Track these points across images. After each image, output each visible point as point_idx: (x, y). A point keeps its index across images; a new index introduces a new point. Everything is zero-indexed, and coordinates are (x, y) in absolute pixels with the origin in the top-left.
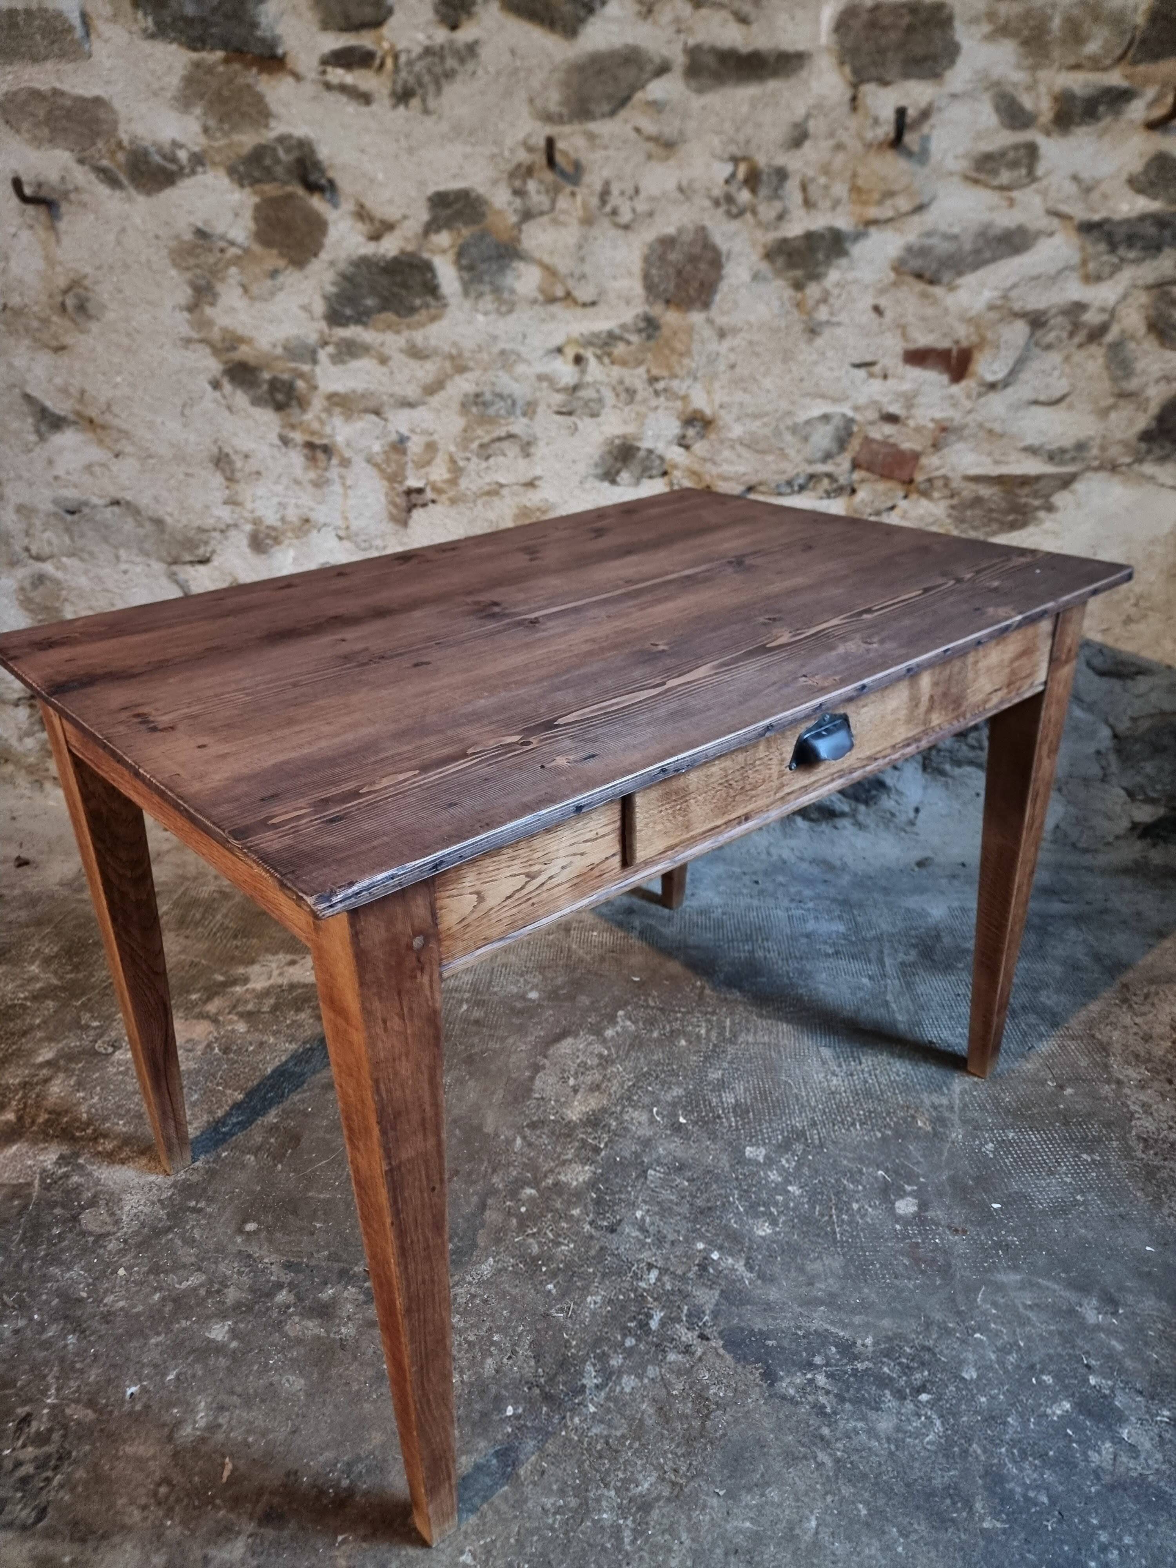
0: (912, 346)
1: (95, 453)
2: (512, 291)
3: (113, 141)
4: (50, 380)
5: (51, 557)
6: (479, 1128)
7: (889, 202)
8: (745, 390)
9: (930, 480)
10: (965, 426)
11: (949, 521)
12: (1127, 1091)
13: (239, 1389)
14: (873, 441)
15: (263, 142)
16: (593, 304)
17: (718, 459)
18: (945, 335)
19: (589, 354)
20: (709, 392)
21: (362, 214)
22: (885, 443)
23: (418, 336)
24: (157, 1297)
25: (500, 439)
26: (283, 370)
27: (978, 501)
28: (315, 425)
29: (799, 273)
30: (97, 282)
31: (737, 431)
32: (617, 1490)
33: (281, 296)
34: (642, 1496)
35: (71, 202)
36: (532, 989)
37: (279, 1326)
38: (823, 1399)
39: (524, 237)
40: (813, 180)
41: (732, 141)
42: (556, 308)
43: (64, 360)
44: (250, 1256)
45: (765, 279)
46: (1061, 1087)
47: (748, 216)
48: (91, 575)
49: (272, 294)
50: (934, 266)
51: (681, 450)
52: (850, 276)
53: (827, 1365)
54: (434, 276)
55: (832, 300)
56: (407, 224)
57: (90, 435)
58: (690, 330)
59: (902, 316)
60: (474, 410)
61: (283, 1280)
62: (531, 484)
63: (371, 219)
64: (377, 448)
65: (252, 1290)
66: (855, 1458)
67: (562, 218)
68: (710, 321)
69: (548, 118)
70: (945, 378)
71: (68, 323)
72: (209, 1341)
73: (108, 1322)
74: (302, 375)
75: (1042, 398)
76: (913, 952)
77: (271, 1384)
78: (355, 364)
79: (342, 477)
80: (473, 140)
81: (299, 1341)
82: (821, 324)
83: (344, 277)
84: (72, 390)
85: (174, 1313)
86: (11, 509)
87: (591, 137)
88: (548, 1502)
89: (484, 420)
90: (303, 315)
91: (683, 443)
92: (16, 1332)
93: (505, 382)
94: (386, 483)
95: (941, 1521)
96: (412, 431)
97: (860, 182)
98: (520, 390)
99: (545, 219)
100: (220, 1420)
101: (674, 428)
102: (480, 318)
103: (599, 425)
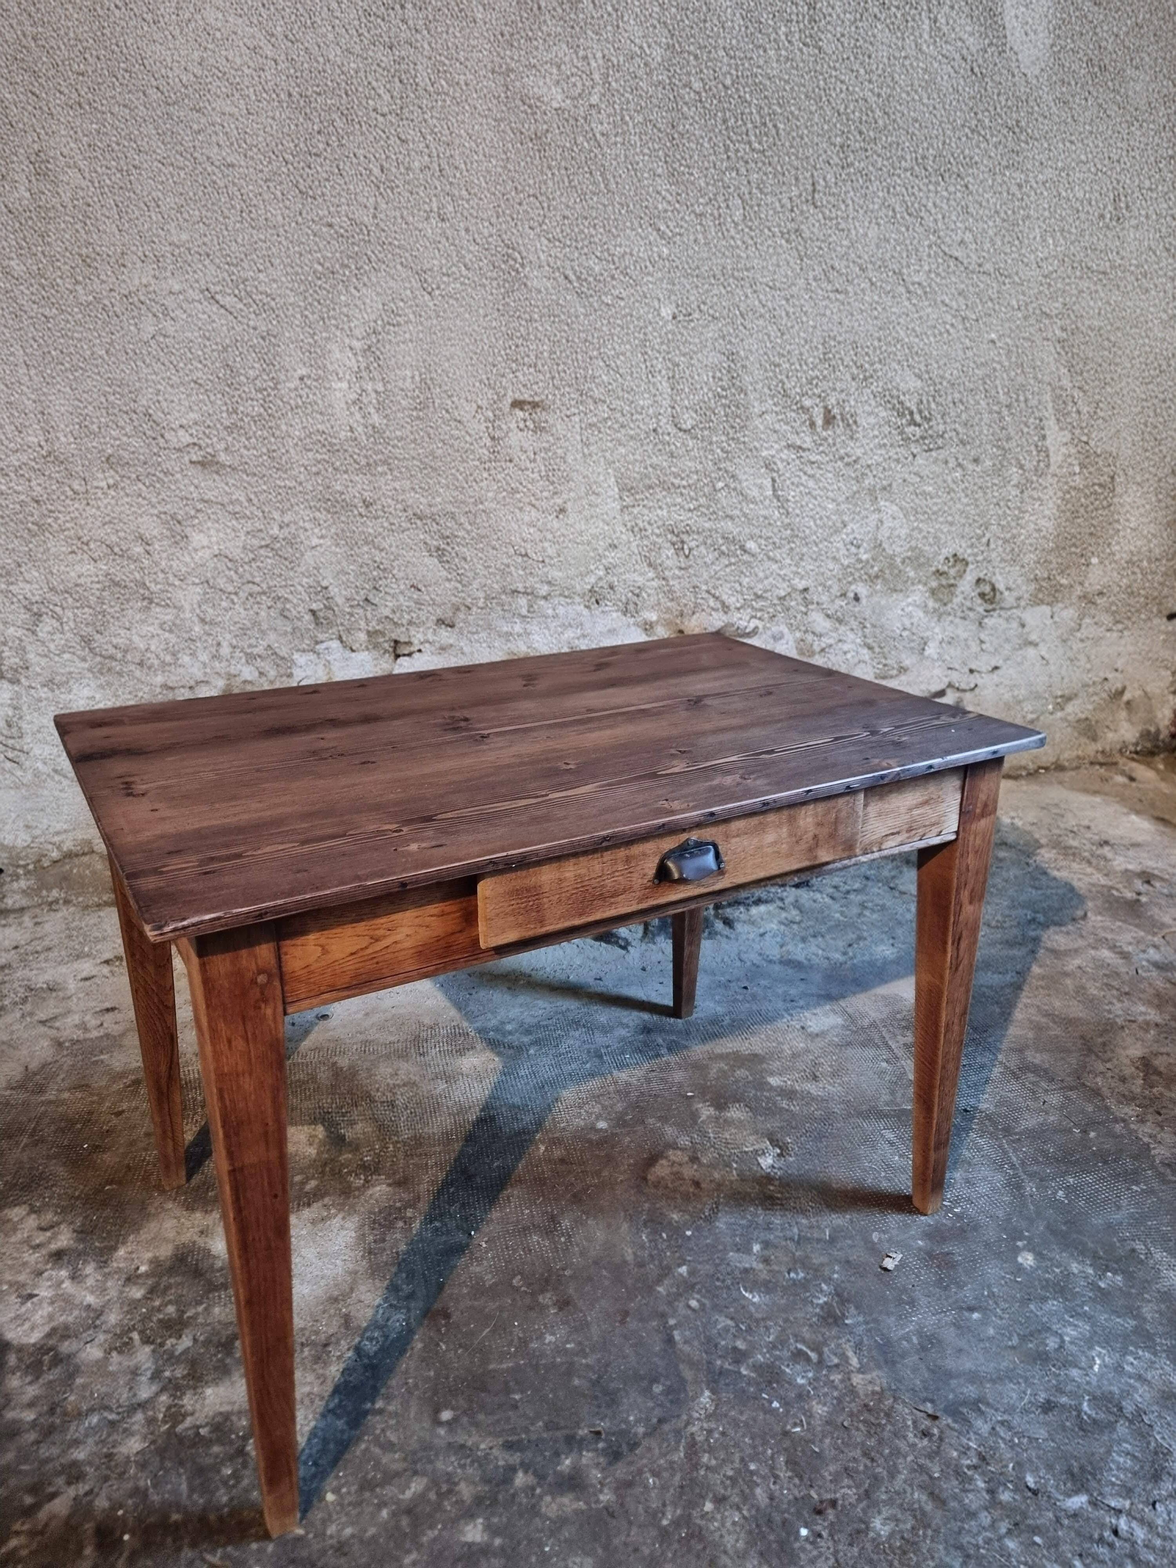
12: (1132, 1126)
24: (385, 1513)
36: (597, 1119)
37: (534, 1511)
44: (463, 1446)
46: (1085, 1132)
61: (511, 1461)
65: (486, 1481)
72: (470, 1545)
73: (345, 1554)
81: (562, 1521)
85: (415, 1524)
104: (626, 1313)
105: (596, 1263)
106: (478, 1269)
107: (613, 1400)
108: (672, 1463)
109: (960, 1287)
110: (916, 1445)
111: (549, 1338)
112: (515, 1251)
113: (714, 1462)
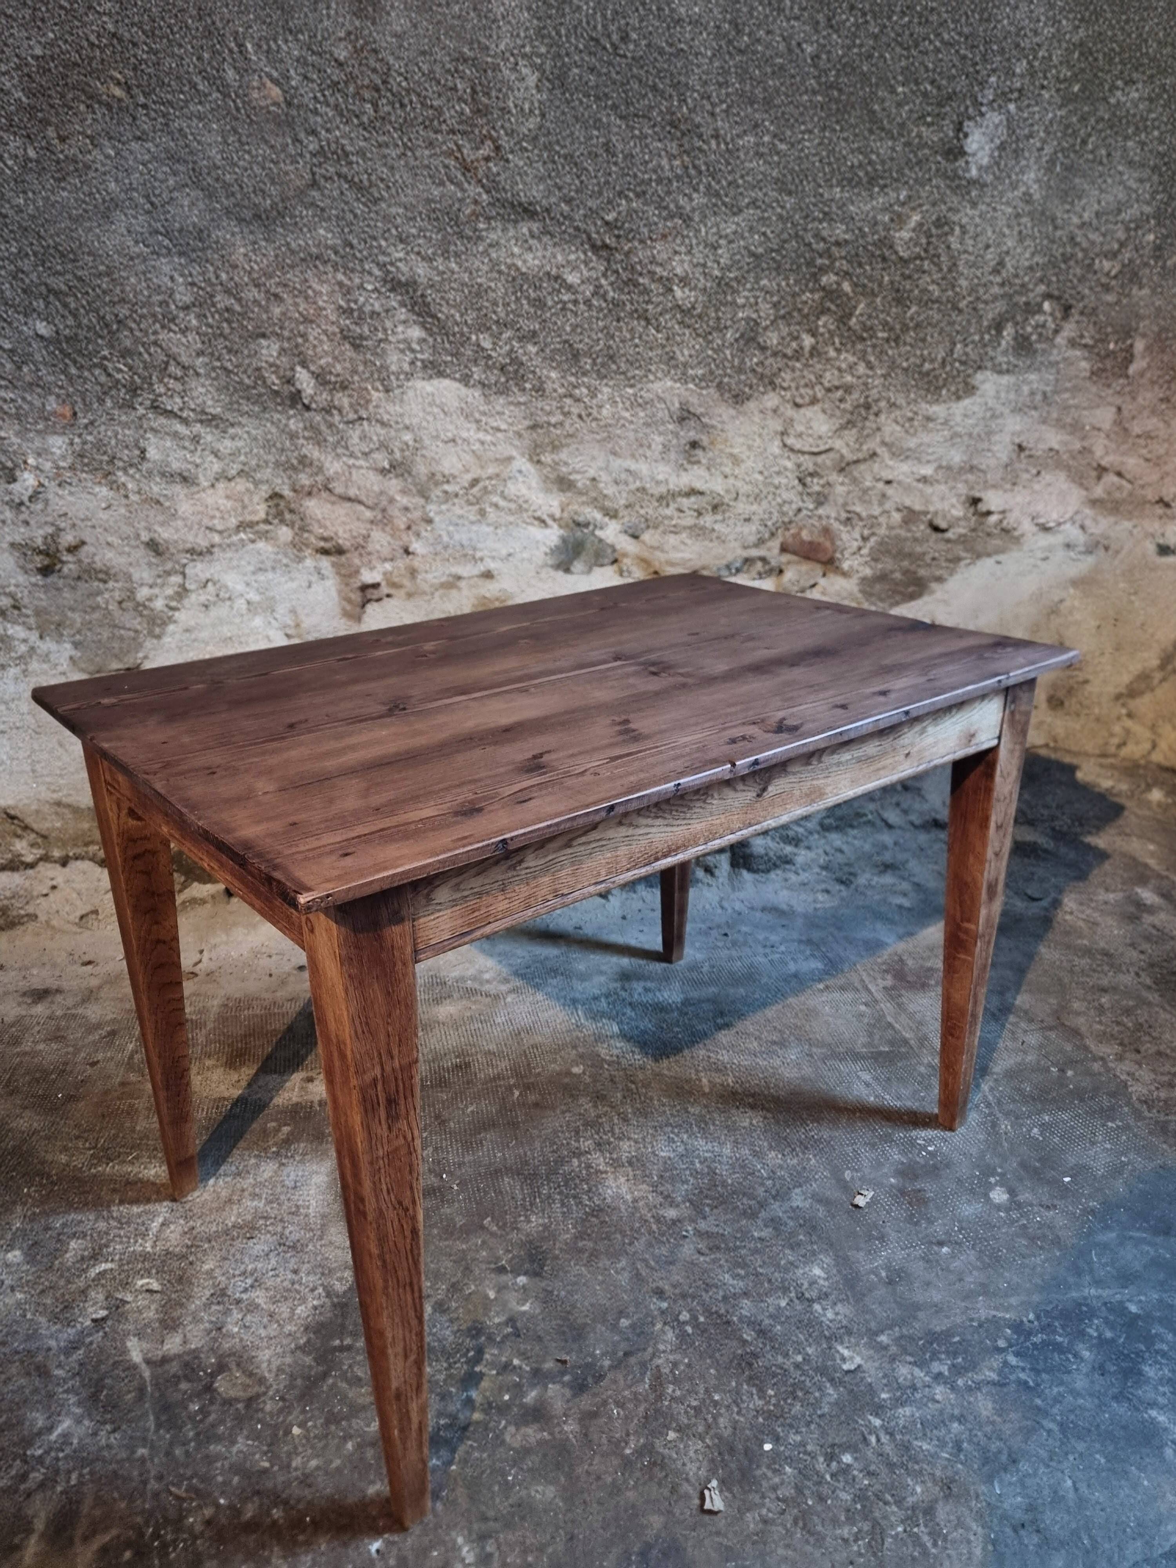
11: (859, 596)
12: (1111, 1065)
13: (491, 1514)
17: (666, 548)
24: (350, 1446)
38: (1023, 1376)
46: (1062, 1071)
51: (631, 540)
53: (1011, 1346)
62: (488, 576)
66: (1072, 1417)
73: (310, 1486)
76: (889, 977)
77: (522, 1500)
81: (526, 1451)
88: (845, 1532)
91: (633, 534)
92: (208, 1523)
100: (488, 1549)
106: (448, 1211)
107: (580, 1335)
108: (635, 1394)
109: (930, 1222)
113: (678, 1393)
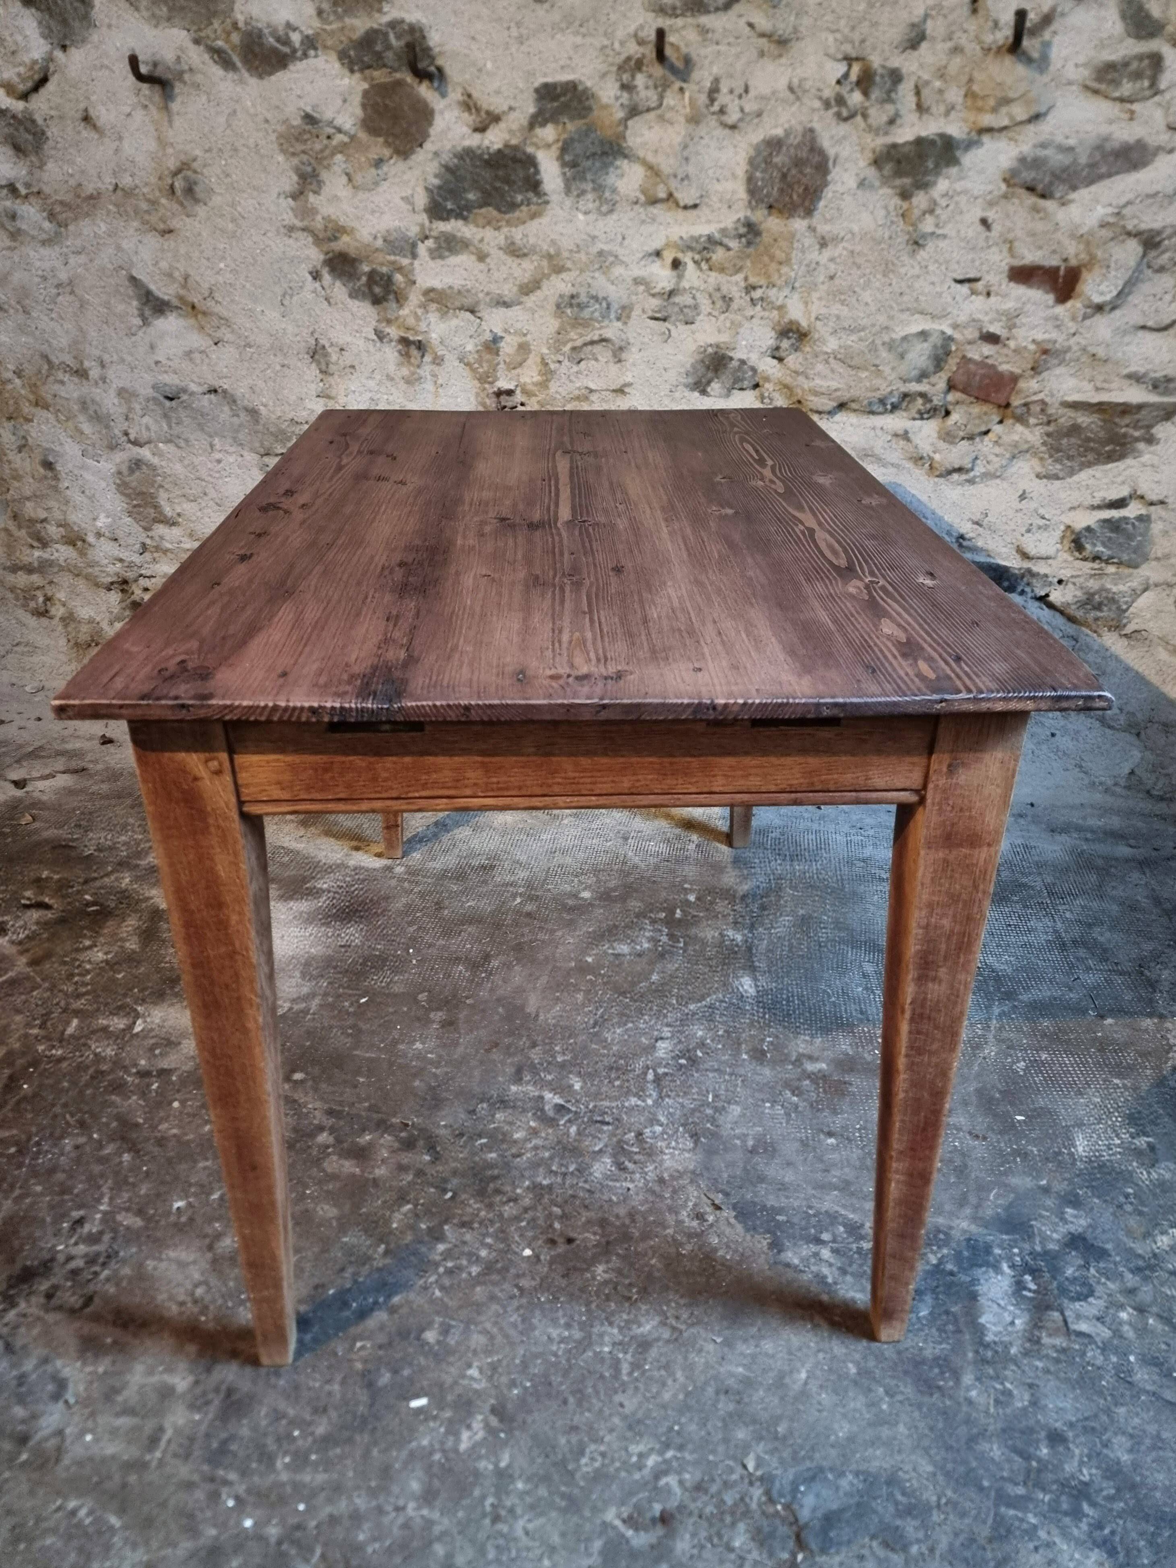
0: (1017, 263)
1: (196, 340)
2: (614, 191)
3: (228, 21)
4: (157, 263)
5: (149, 442)
6: (522, 1008)
7: (1004, 110)
8: (843, 303)
9: (1026, 405)
10: (1069, 349)
11: (1043, 449)
14: (970, 360)
15: (375, 26)
16: (695, 206)
17: (811, 372)
18: (1054, 252)
19: (687, 259)
20: (806, 303)
21: (469, 104)
22: (982, 364)
23: (517, 234)
25: (592, 343)
26: (382, 263)
27: (1075, 429)
28: (411, 321)
29: (907, 181)
30: (205, 166)
31: (832, 344)
32: (621, 1329)
33: (385, 185)
34: (642, 1335)
35: (185, 83)
36: (585, 889)
37: (317, 1162)
38: (825, 1270)
39: (628, 133)
40: (927, 83)
41: (847, 40)
42: (655, 210)
43: (170, 243)
44: (295, 1101)
45: (871, 187)
46: (1102, 1018)
47: (859, 118)
48: (186, 462)
49: (376, 184)
50: (1047, 179)
51: (775, 362)
52: (958, 186)
53: (834, 1241)
54: (537, 172)
55: (938, 211)
56: (513, 115)
57: (192, 321)
58: (792, 236)
59: (1010, 230)
60: (569, 311)
61: (324, 1123)
62: (620, 391)
63: (478, 110)
64: (470, 347)
65: (296, 1130)
67: (668, 115)
68: (812, 229)
69: (661, 10)
70: (1050, 298)
71: (176, 206)
73: (160, 1146)
74: (400, 269)
75: (1150, 324)
77: (307, 1211)
78: (453, 260)
79: (435, 376)
80: (583, 30)
81: (334, 1177)
82: (924, 236)
83: (447, 168)
84: (176, 274)
86: (112, 393)
87: (704, 31)
88: (555, 1333)
89: (578, 323)
90: (405, 207)
91: (777, 355)
93: (601, 285)
94: (476, 382)
95: (928, 1386)
96: (506, 331)
97: (975, 88)
98: (616, 293)
99: (652, 115)
101: (768, 339)
102: (581, 217)
103: (693, 333)
104: (496, 1045)
105: (498, 1000)
107: (437, 1105)
109: (835, 1112)
110: (683, 1222)
111: (418, 1045)
112: (437, 973)
